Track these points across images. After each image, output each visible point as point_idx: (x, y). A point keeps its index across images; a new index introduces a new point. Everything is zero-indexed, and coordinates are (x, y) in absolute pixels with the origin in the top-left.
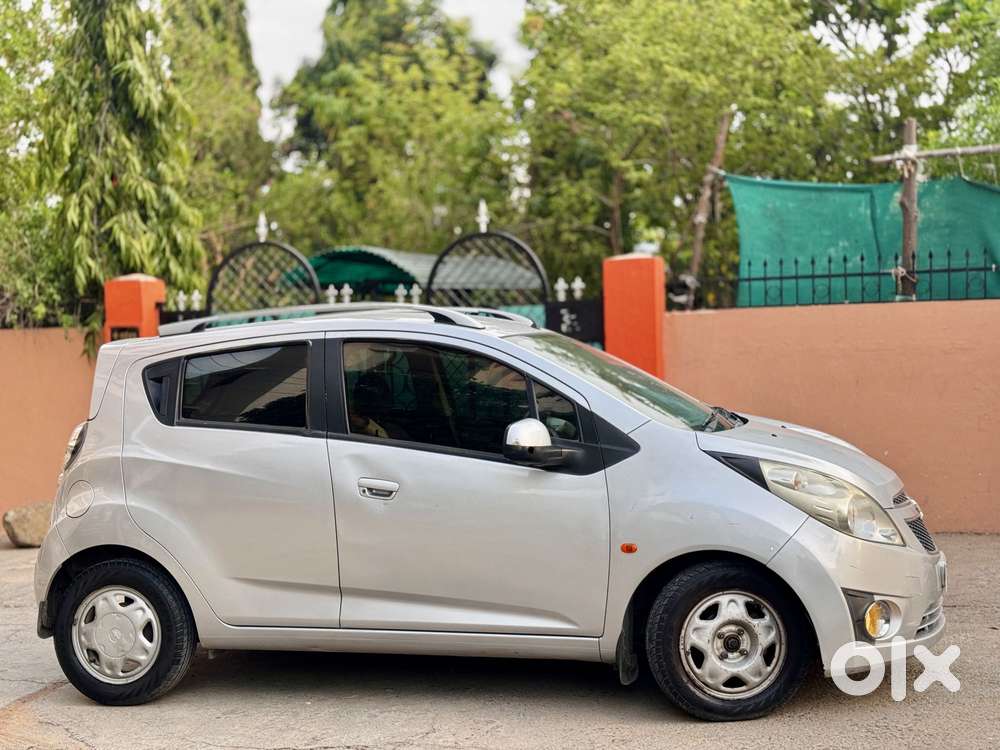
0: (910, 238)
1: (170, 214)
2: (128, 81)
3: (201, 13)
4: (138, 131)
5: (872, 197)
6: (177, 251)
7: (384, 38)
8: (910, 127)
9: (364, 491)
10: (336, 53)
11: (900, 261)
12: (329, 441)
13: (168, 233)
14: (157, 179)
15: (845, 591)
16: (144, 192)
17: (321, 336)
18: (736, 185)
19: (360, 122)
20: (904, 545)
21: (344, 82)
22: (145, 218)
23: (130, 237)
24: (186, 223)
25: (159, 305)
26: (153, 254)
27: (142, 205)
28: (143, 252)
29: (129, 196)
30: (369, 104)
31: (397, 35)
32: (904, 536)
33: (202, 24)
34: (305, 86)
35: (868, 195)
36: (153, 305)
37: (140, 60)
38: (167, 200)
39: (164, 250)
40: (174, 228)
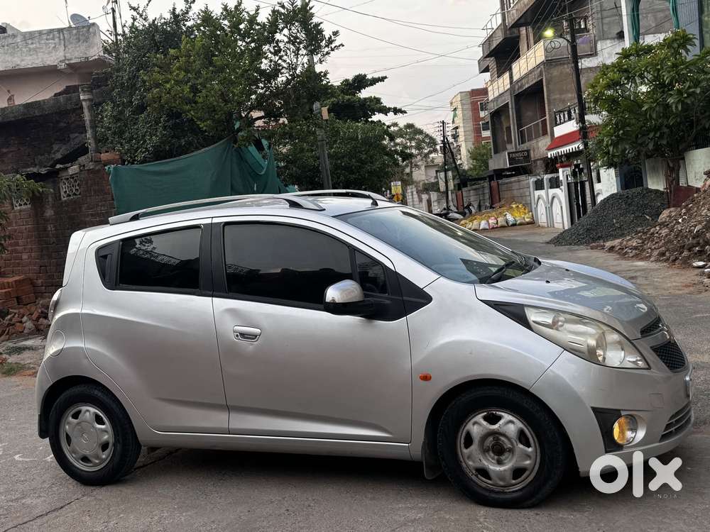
9: (237, 336)
12: (214, 299)
15: (594, 409)
17: (209, 221)
20: (649, 368)
32: (649, 361)
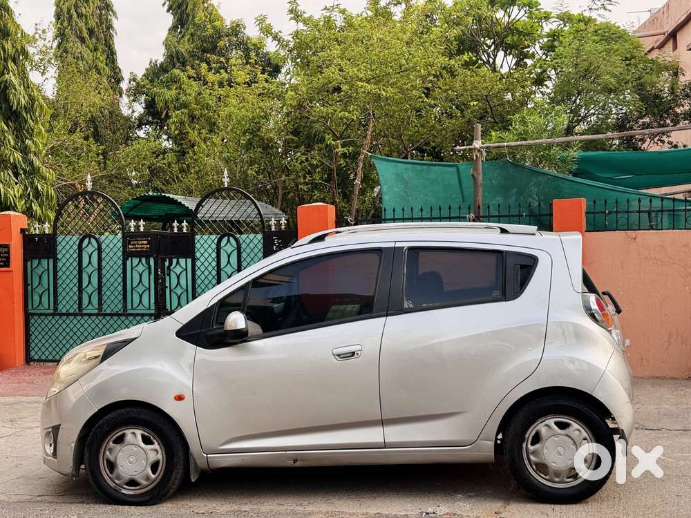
0: (477, 197)
1: (33, 172)
2: (6, 88)
3: (81, 32)
4: (13, 120)
5: (458, 170)
6: (37, 195)
7: (204, 51)
8: (477, 129)
10: (175, 59)
11: (472, 210)
13: (32, 183)
14: (25, 151)
16: (14, 159)
18: (379, 161)
19: (185, 106)
21: (174, 80)
22: (16, 175)
23: (6, 187)
24: (44, 178)
25: (23, 231)
26: (21, 197)
27: (15, 168)
28: (15, 196)
29: (6, 161)
30: (190, 95)
31: (214, 49)
33: (83, 40)
34: (152, 81)
35: (455, 168)
36: (19, 231)
37: (14, 75)
38: (31, 163)
39: (29, 194)
40: (36, 181)
